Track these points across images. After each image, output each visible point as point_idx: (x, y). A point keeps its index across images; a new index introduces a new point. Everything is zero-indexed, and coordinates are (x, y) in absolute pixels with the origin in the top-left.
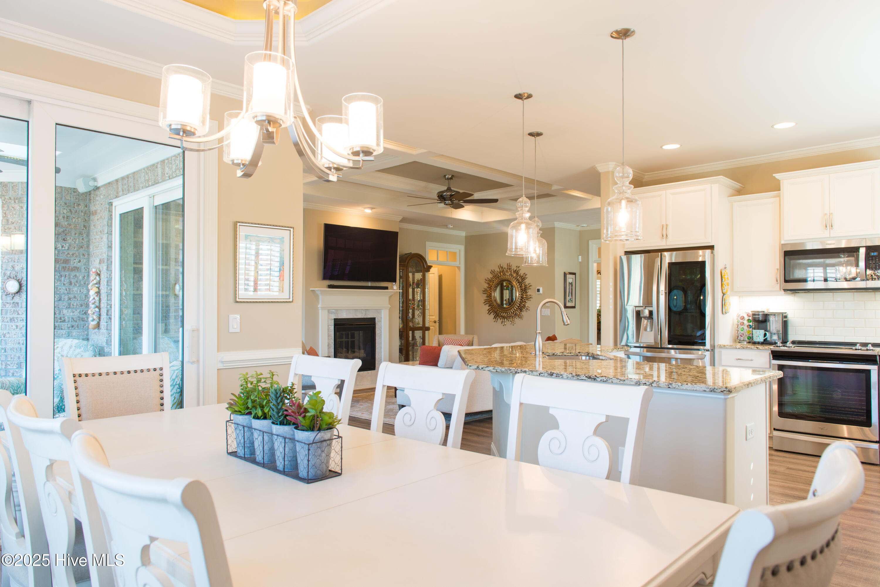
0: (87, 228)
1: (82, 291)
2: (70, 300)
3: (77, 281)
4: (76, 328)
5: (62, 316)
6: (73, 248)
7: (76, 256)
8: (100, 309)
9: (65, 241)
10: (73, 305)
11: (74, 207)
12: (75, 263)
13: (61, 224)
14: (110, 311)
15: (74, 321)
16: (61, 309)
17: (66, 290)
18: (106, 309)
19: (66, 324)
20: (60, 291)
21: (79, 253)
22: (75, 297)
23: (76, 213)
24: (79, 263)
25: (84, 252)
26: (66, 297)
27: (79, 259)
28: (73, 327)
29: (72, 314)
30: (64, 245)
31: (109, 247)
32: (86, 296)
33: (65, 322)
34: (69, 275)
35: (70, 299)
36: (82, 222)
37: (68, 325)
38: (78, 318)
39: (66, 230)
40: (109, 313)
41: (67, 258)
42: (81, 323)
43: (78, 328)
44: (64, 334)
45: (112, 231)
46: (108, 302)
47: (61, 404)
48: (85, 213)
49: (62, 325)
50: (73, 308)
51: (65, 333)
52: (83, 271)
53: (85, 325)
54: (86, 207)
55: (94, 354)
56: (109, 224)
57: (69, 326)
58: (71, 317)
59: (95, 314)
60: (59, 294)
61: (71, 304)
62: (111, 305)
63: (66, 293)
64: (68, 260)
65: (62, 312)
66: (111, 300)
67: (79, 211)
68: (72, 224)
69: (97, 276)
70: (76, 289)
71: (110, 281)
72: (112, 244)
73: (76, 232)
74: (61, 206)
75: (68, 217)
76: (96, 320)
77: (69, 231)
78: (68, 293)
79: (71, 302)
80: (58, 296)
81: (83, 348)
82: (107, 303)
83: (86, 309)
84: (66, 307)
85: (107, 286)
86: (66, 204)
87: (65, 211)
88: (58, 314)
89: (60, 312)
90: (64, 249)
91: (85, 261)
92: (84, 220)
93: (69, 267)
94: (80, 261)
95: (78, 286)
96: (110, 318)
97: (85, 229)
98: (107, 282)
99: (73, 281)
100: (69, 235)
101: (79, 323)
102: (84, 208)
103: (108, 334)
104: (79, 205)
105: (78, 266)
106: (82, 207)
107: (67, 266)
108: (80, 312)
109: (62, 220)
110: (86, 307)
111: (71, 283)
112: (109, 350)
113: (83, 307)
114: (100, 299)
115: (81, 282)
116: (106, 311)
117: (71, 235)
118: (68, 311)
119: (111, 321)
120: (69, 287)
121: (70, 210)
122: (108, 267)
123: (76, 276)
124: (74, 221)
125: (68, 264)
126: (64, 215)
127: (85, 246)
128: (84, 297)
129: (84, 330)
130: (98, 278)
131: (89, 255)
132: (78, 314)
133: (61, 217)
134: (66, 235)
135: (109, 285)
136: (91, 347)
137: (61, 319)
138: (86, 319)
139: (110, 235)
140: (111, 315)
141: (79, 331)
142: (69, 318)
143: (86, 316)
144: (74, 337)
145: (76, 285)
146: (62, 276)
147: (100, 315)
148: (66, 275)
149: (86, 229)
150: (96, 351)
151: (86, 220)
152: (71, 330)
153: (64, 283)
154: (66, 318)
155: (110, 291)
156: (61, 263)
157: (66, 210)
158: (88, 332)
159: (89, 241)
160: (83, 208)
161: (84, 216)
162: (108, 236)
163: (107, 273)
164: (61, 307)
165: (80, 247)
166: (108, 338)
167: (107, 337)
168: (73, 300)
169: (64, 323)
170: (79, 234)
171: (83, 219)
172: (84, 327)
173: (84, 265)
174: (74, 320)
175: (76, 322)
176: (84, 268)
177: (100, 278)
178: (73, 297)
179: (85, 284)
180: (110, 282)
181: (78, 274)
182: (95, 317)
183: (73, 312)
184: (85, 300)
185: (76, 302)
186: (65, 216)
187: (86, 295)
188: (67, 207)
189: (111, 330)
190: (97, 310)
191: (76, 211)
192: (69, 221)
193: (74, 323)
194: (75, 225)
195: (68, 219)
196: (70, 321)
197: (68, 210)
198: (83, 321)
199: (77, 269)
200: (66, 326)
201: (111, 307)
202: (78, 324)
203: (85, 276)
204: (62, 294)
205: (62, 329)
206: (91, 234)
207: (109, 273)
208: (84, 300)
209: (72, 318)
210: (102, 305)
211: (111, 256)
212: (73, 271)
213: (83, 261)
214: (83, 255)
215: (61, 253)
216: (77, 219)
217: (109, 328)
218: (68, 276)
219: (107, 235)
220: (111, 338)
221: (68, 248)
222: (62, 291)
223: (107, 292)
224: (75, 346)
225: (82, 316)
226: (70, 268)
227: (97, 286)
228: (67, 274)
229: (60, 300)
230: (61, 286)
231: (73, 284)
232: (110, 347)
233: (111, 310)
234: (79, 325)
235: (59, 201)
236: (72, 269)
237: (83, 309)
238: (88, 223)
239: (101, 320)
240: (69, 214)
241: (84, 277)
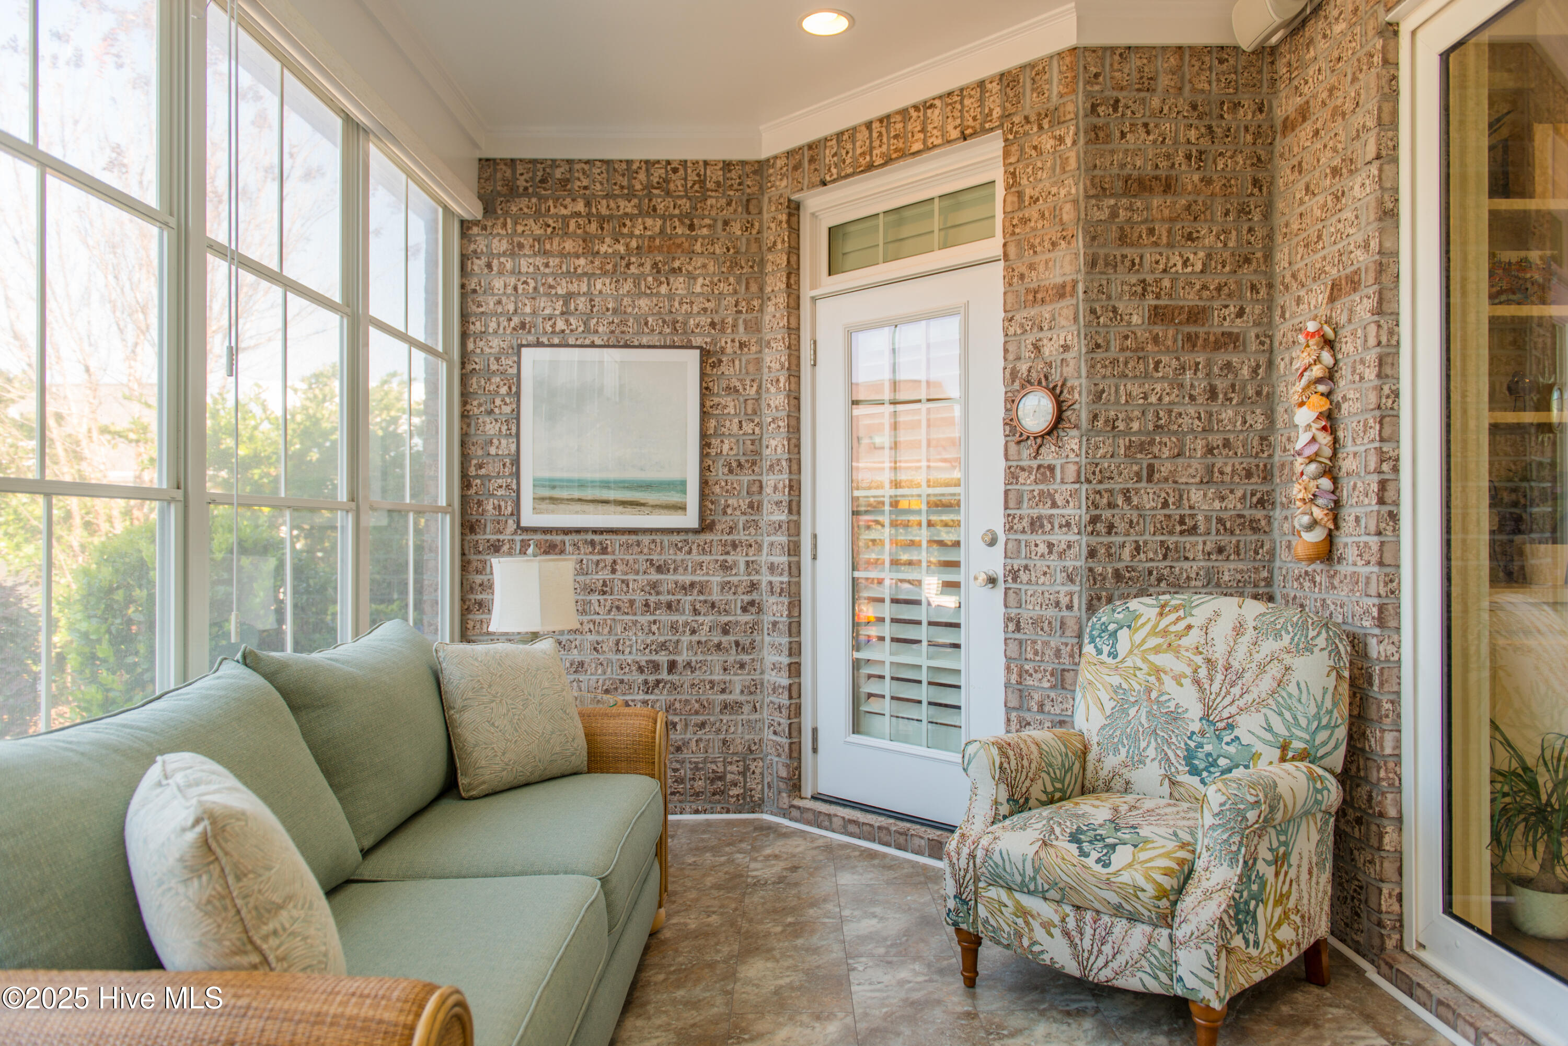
0: (1265, 189)
1: (1250, 422)
2: (1213, 454)
3: (1233, 386)
4: (1232, 557)
5: (1188, 512)
6: (1219, 267)
7: (1229, 295)
8: (1335, 480)
9: (1193, 240)
10: (1221, 473)
11: (1222, 117)
12: (1225, 319)
13: (1179, 183)
14: (1391, 486)
15: (1225, 529)
16: (1182, 487)
17: (1199, 418)
18: (1375, 478)
19: (1200, 539)
20: (1180, 421)
21: (1239, 283)
22: (1227, 444)
23: (1227, 136)
24: (1238, 320)
25: (1254, 278)
26: (1200, 444)
27: (1240, 303)
28: (1220, 550)
29: (1217, 505)
30: (1191, 257)
31: (1385, 213)
32: (1263, 439)
33: (1196, 534)
34: (1209, 364)
35: (1210, 450)
36: (1249, 169)
37: (1204, 543)
38: (1239, 521)
39: (1195, 202)
40: (1390, 495)
41: (1201, 303)
42: (1249, 538)
43: (1238, 555)
44: (1193, 575)
45: (1395, 148)
46: (1384, 449)
47: (1245, 894)
48: (1257, 135)
49: (1188, 546)
50: (1222, 482)
51: (1197, 574)
52: (1253, 346)
53: (1262, 546)
54: (1261, 111)
55: (1332, 664)
56: (1386, 118)
57: (1208, 548)
58: (1214, 514)
59: (1320, 501)
60: (1175, 433)
61: (1216, 470)
62: (1397, 460)
63: (1200, 429)
64: (1204, 309)
65: (1185, 497)
66: (1395, 439)
67: (1238, 127)
68: (1215, 177)
69: (1322, 348)
70: (1230, 413)
71: (1390, 360)
72: (1397, 200)
73: (1229, 206)
74: (1180, 117)
75: (1201, 153)
76: (1325, 526)
77: (1204, 203)
78: (1204, 430)
79: (1214, 460)
80: (1174, 439)
81: (1287, 639)
82: (1380, 451)
83: (1265, 488)
84: (1198, 479)
85: (1377, 382)
86: (1194, 107)
87: (1193, 135)
88: (1174, 504)
89: (1181, 496)
90: (1189, 269)
91: (1258, 309)
92: (1255, 160)
93: (1208, 333)
94: (1241, 313)
95: (1237, 404)
96: (1394, 517)
97: (1256, 191)
98: (1381, 363)
99: (1221, 385)
100: (1206, 221)
101: (1242, 538)
102: (1254, 113)
103: (1386, 584)
104: (1237, 105)
105: (1236, 330)
106: (1246, 115)
107: (1201, 330)
108: (1244, 497)
109: (1183, 167)
110: (1265, 478)
111: (1212, 393)
112: (1391, 649)
113: (1253, 480)
114: (1336, 441)
115: (1245, 386)
116: (1375, 487)
117: (1212, 220)
118: (1205, 495)
119: (1396, 530)
120: (1208, 409)
121: (1209, 128)
122: (1381, 301)
123: (1228, 365)
124: (1220, 166)
125: (1203, 325)
126: (1190, 147)
127: (1259, 255)
128: (1256, 442)
129: (1256, 564)
130: (1327, 357)
131: (1270, 286)
132: (1239, 506)
133: (1180, 158)
134: (1195, 218)
135: (1387, 376)
136: (1319, 634)
137: (1182, 522)
138: (1263, 523)
139: (1389, 163)
140: (1397, 504)
141: (1240, 566)
142: (1208, 519)
143: (1265, 512)
144: (1227, 587)
145: (1231, 400)
146: (1184, 368)
147: (1337, 504)
148: (1197, 364)
149: (1260, 190)
150: (1339, 652)
151: (1259, 159)
152: (1216, 564)
153: (1193, 392)
154: (1200, 518)
155: (1390, 401)
156: (1180, 323)
157: (1197, 128)
158: (1271, 572)
159: (1270, 237)
160: (1249, 117)
161: (1254, 144)
162: (1381, 170)
163: (1379, 326)
164: (1183, 480)
165: (1242, 260)
166: (1385, 601)
167: (1379, 596)
168: (1221, 454)
169: (1192, 539)
170: (1239, 212)
171: (1252, 158)
172: (1256, 553)
173: (1257, 324)
174: (1224, 525)
175: (1232, 533)
176: (1257, 336)
177: (1334, 356)
178: (1220, 443)
179: (1258, 393)
180: (1393, 364)
181: (1235, 360)
182: (1318, 513)
183: (1223, 499)
184: (1261, 455)
185: (1230, 462)
186: (1194, 153)
187: (1265, 434)
188: (1200, 117)
189: (1398, 566)
190: (1326, 483)
191: (1229, 130)
192: (1205, 166)
193: (1225, 539)
194: (1224, 181)
195: (1201, 160)
196: (1214, 531)
197: (1203, 130)
198: (1255, 530)
199: (1231, 340)
200: (1200, 547)
201: (1396, 469)
202: (1238, 541)
203: (1258, 366)
204: (1185, 434)
205: (1186, 559)
206: (1280, 205)
207: (1385, 327)
208: (1257, 453)
209: (1220, 521)
210: (1347, 464)
211: (1396, 254)
212: (1221, 348)
213: (1254, 310)
214: (1253, 288)
215: (1182, 285)
216: (1231, 157)
217: (1388, 559)
218: (1204, 367)
219: (1376, 164)
220: (1398, 599)
221: (1204, 265)
222: (1186, 421)
223: (1379, 407)
224: (1255, 628)
225: (1253, 512)
226: (1212, 338)
227: (1322, 388)
228: (1201, 359)
229: (1179, 455)
230: (1183, 404)
231: (1221, 396)
232: (1395, 638)
233: (1397, 480)
234: (1242, 545)
235: (1172, 100)
236: (1216, 342)
237: (1255, 487)
238: (1267, 170)
239: (1342, 524)
240: (1205, 143)
241: (1255, 371)
